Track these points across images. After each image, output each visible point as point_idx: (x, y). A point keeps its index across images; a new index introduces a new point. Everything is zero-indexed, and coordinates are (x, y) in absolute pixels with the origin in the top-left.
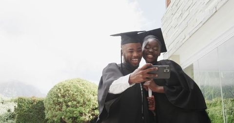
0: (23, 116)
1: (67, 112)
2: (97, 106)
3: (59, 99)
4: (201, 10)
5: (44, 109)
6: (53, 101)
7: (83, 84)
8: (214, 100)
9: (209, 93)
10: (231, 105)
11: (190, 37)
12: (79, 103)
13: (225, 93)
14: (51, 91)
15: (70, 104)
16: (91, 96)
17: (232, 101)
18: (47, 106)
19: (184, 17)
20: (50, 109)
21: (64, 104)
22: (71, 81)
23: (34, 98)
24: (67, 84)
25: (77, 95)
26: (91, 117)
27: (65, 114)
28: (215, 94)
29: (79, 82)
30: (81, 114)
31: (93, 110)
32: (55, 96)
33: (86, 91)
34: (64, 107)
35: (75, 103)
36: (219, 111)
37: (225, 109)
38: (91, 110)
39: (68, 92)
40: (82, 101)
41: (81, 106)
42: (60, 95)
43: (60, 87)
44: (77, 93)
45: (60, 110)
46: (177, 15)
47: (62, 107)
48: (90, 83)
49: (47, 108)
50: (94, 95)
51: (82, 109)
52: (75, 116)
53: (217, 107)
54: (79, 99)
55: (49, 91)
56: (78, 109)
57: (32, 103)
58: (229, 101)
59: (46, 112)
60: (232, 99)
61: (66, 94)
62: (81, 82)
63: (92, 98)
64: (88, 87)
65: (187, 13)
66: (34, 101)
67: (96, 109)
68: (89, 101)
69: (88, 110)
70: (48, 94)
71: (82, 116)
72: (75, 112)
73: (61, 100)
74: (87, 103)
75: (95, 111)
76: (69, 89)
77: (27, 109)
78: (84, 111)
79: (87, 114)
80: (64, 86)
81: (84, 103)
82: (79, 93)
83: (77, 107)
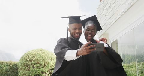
0: (3, 74)
1: (33, 72)
2: (53, 68)
3: (28, 63)
4: (123, 4)
5: (17, 69)
6: (24, 64)
7: (44, 52)
8: (131, 64)
9: (128, 59)
10: (142, 67)
11: (116, 21)
12: (41, 65)
13: (139, 59)
14: (22, 57)
15: (35, 66)
16: (50, 61)
17: (143, 64)
18: (19, 67)
19: (112, 8)
20: (22, 70)
21: (31, 66)
22: (36, 51)
23: (11, 62)
24: (34, 53)
25: (40, 60)
26: (50, 75)
27: (32, 72)
28: (132, 60)
29: (42, 51)
30: (43, 73)
31: (51, 70)
32: (25, 60)
33: (46, 57)
34: (31, 68)
35: (39, 65)
36: (134, 71)
37: (138, 69)
38: (49, 70)
39: (34, 58)
40: (43, 64)
41: (42, 67)
42: (28, 60)
43: (29, 55)
44: (40, 59)
45: (29, 70)
46: (107, 7)
47: (30, 68)
48: (49, 52)
49: (19, 69)
50: (51, 60)
51: (43, 70)
52: (38, 74)
53: (133, 68)
54: (41, 62)
55: (21, 57)
56: (41, 69)
57: (9, 65)
58: (141, 64)
59: (18, 71)
60: (143, 63)
61: (32, 59)
62: (43, 51)
63: (50, 62)
64: (47, 55)
65: (113, 6)
66: (11, 64)
67: (53, 69)
68: (48, 64)
69: (47, 70)
70: (20, 59)
71: (43, 74)
72: (39, 71)
73: (29, 63)
74: (47, 65)
75: (52, 71)
76: (34, 56)
77: (6, 69)
78: (45, 71)
79: (47, 73)
80: (31, 54)
81: (45, 65)
82: (41, 59)
83: (40, 68)
